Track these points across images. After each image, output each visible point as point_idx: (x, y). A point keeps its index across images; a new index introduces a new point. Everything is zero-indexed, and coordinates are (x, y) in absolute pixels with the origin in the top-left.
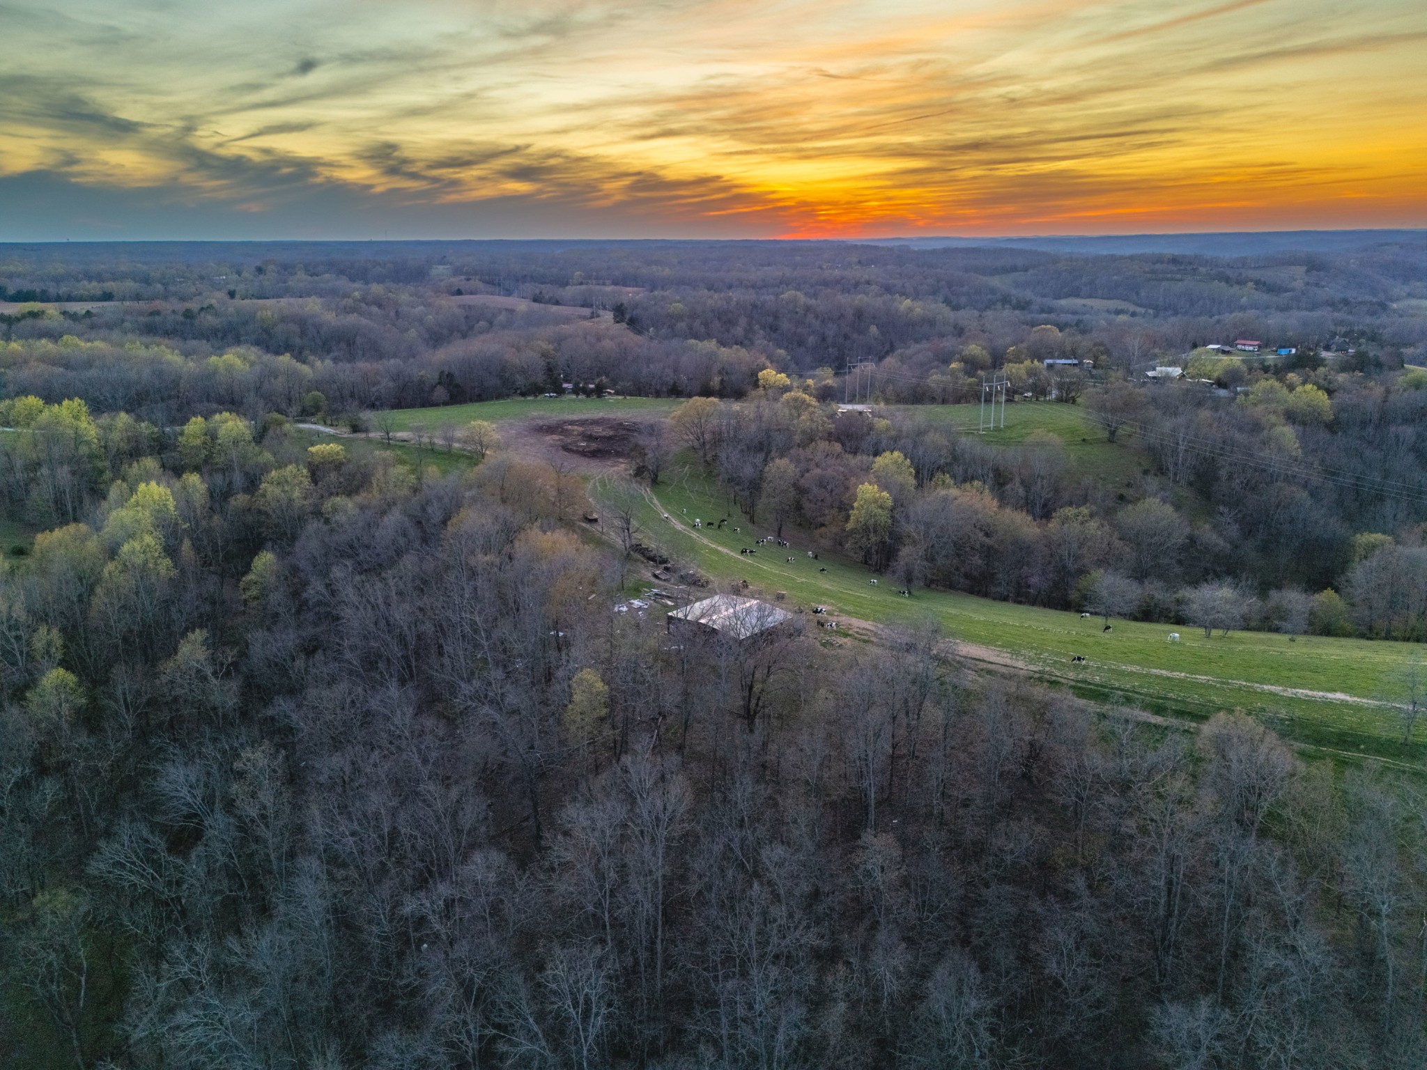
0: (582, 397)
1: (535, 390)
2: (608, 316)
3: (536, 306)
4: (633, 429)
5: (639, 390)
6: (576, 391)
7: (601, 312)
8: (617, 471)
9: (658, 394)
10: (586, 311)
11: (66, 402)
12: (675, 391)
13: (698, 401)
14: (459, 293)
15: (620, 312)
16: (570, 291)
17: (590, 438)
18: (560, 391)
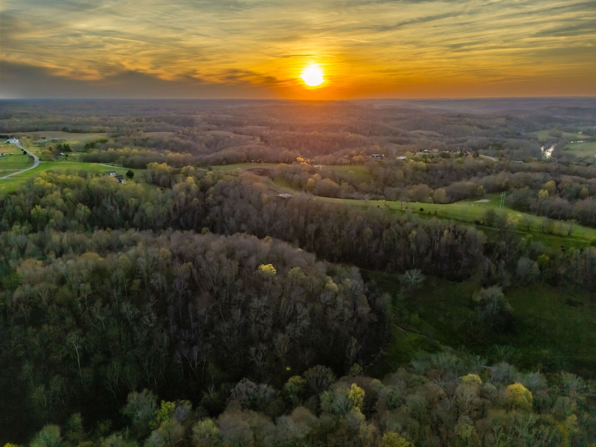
0: (256, 163)
1: (245, 162)
2: (258, 139)
3: (235, 135)
4: (268, 170)
5: (269, 162)
6: (255, 162)
7: (255, 137)
8: (265, 178)
9: (274, 163)
10: (251, 137)
11: (163, 164)
12: (278, 162)
13: (282, 164)
14: (209, 130)
15: (262, 138)
16: (244, 129)
17: (259, 172)
18: (252, 162)
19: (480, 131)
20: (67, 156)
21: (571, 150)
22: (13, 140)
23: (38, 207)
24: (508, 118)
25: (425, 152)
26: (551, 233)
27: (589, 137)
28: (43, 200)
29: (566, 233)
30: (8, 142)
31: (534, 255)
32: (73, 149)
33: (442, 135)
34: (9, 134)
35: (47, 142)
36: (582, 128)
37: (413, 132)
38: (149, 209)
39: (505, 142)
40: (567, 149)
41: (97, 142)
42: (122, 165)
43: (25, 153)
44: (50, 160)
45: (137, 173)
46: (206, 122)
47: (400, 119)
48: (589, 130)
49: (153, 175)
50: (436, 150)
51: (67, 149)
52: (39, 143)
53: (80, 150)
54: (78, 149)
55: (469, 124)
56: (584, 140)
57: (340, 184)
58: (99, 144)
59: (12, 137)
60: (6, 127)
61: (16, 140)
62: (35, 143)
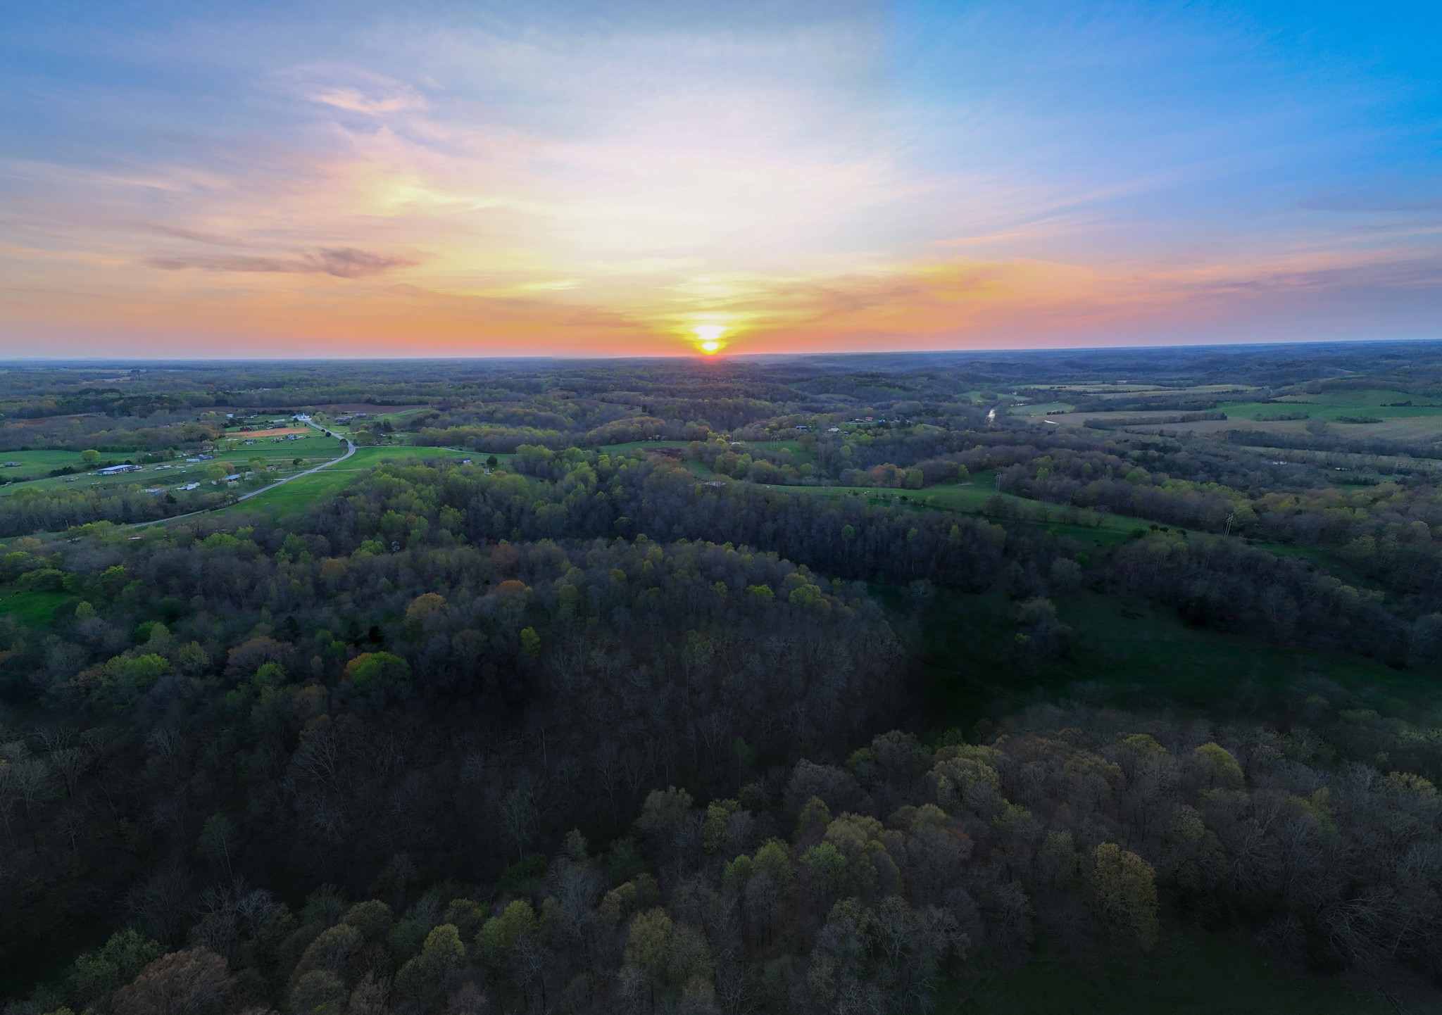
0: (655, 441)
1: (640, 440)
2: (639, 409)
3: (605, 404)
4: (675, 449)
5: (671, 439)
6: (652, 440)
7: (633, 407)
8: (678, 461)
9: (679, 440)
10: (628, 406)
13: (692, 442)
14: (567, 398)
15: (644, 408)
16: (612, 396)
17: (666, 452)
18: (649, 440)
19: (903, 393)
20: (390, 438)
21: (1014, 415)
22: (302, 417)
23: (391, 512)
24: (931, 377)
25: (857, 422)
26: (1076, 524)
27: (1028, 399)
28: (393, 501)
29: (1094, 523)
30: (296, 420)
31: (1068, 554)
32: (395, 429)
33: (858, 400)
34: (293, 409)
35: (352, 419)
36: (1015, 388)
37: (823, 397)
38: (543, 509)
39: (939, 407)
40: (1010, 414)
41: (427, 417)
42: (474, 449)
43: (328, 435)
44: (370, 444)
45: (502, 459)
46: (559, 388)
47: (802, 380)
48: (1026, 389)
49: (527, 462)
50: (870, 419)
51: (387, 428)
52: (341, 421)
53: (404, 430)
54: (402, 428)
55: (889, 385)
56: (1024, 402)
57: (780, 466)
58: (430, 420)
59: (300, 413)
60: (287, 398)
61: (306, 417)
62: (337, 421)
